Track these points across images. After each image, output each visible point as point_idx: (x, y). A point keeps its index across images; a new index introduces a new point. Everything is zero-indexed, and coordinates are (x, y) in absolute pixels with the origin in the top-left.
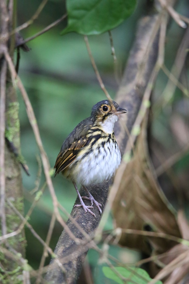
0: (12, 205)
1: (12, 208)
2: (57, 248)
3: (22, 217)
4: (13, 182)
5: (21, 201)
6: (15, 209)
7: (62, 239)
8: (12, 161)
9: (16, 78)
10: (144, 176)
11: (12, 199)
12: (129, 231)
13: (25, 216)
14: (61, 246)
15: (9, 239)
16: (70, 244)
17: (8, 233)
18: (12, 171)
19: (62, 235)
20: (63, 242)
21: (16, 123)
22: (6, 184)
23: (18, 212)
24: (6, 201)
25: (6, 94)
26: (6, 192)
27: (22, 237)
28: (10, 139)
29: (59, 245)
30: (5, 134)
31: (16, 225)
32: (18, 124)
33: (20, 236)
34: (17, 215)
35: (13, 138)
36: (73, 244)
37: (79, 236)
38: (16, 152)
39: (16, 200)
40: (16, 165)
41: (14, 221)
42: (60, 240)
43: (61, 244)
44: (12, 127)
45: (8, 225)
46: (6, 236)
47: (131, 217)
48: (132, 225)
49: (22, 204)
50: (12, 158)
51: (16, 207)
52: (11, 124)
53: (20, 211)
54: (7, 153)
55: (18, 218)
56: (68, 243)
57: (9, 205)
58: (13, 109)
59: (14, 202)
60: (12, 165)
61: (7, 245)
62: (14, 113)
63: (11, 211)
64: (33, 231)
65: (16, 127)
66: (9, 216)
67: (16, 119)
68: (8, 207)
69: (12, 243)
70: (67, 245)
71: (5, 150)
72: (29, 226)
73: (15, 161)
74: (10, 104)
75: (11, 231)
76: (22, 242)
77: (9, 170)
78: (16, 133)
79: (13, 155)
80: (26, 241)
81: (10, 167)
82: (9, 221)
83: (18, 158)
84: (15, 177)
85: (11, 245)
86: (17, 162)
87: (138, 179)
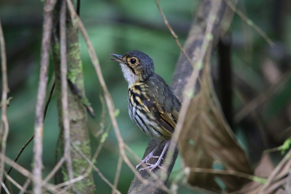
0: (77, 148)
1: (78, 152)
2: (129, 192)
3: (88, 160)
4: (78, 125)
5: (87, 145)
6: (81, 152)
7: (134, 183)
8: (76, 103)
9: (75, 18)
10: (211, 113)
11: (78, 143)
12: (198, 170)
13: (91, 160)
14: (133, 190)
15: (76, 183)
16: (142, 188)
17: (75, 177)
18: (77, 113)
19: (134, 179)
20: (135, 186)
21: (78, 64)
22: (71, 127)
23: (84, 156)
24: (71, 145)
25: (67, 35)
26: (71, 136)
27: (91, 181)
28: (73, 80)
29: (131, 189)
30: (67, 76)
31: (83, 169)
32: (80, 65)
33: (88, 181)
34: (83, 159)
35: (76, 80)
36: (146, 187)
37: (151, 180)
38: (80, 94)
39: (82, 143)
40: (81, 108)
41: (81, 165)
42: (132, 184)
43: (133, 188)
44: (74, 68)
45: (74, 169)
46: (73, 181)
47: (200, 155)
48: (201, 164)
49: (88, 148)
50: (76, 100)
51: (82, 151)
52: (74, 66)
53: (87, 154)
54: (71, 95)
55: (85, 162)
56: (140, 187)
57: (74, 149)
58: (75, 49)
59: (81, 146)
60: (77, 107)
61: (74, 189)
62: (76, 54)
63: (77, 155)
64: (100, 174)
65: (79, 68)
66: (76, 160)
67: (79, 60)
68: (75, 151)
69: (80, 188)
70: (139, 189)
71: (68, 93)
72: (96, 169)
73: (79, 103)
74: (72, 45)
75: (78, 175)
76: (91, 186)
77: (73, 113)
78: (79, 75)
79: (77, 97)
80: (94, 186)
81: (75, 109)
82: (76, 166)
83: (82, 100)
84: (80, 120)
85: (79, 190)
86: (81, 104)
87: (204, 115)
